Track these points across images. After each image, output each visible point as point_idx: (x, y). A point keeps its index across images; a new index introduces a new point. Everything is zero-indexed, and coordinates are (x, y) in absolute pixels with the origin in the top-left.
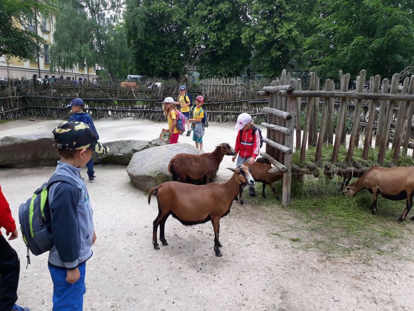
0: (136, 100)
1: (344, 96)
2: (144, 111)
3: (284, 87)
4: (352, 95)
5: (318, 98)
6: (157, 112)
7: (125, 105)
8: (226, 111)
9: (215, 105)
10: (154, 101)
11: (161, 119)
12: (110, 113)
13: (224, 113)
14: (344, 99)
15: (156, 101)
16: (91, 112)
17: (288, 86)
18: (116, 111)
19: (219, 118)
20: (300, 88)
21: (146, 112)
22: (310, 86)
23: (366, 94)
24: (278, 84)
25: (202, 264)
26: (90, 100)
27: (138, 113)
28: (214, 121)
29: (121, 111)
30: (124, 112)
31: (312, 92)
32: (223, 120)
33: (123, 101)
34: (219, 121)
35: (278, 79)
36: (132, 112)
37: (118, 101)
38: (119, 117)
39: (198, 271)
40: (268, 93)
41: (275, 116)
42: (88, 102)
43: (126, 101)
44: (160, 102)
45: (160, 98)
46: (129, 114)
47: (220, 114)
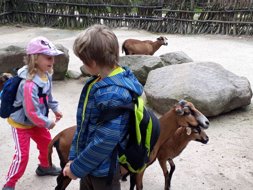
0: (132, 7)
2: (141, 20)
6: (155, 21)
7: (119, 12)
8: (242, 22)
9: (228, 13)
10: (153, 9)
11: (160, 30)
12: (102, 20)
13: (239, 24)
15: (155, 8)
16: (81, 20)
18: (109, 20)
19: (232, 30)
27: (134, 22)
28: (225, 34)
29: (114, 20)
30: (117, 20)
32: (237, 33)
33: (117, 7)
34: (232, 33)
36: (126, 20)
37: (112, 7)
38: (112, 27)
42: (79, 8)
43: (121, 7)
44: (159, 10)
45: (160, 5)
46: (123, 23)
47: (234, 26)
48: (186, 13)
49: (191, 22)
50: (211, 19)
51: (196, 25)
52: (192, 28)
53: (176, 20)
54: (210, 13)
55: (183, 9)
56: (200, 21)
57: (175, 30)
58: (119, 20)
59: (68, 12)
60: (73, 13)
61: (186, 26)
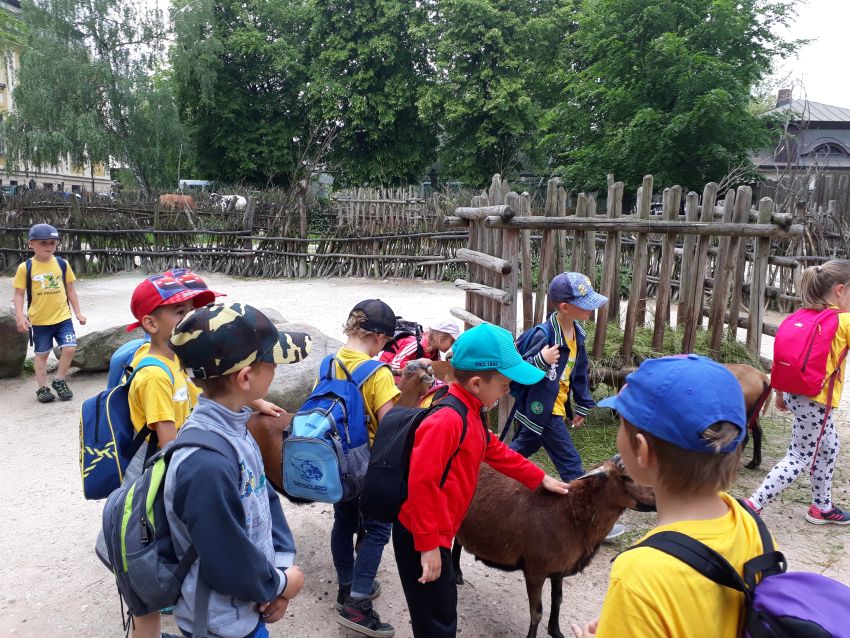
0: (195, 233)
1: (612, 228)
2: (213, 256)
3: (496, 208)
4: (629, 224)
5: (564, 231)
6: (240, 257)
7: (171, 242)
8: (387, 256)
9: (364, 242)
10: (234, 235)
11: (250, 272)
12: (137, 260)
13: (383, 259)
14: (613, 232)
15: (238, 235)
16: (95, 260)
17: (502, 208)
18: (152, 257)
19: (373, 270)
20: (529, 211)
21: (215, 258)
22: (547, 208)
23: (655, 222)
24: (484, 204)
25: (330, 582)
26: (95, 234)
27: (200, 259)
28: (362, 275)
29: (161, 256)
30: (168, 257)
31: (549, 218)
32: (381, 274)
33: (167, 234)
34: (373, 274)
35: (484, 192)
36: (185, 257)
37: (156, 235)
38: (157, 270)
39: (320, 599)
40: (465, 221)
41: (481, 267)
42: (89, 237)
43: (174, 234)
44: (246, 237)
45: (247, 229)
46: (180, 262)
47: (375, 262)
48: (293, 242)
49: (305, 257)
50: (338, 252)
51: (314, 262)
52: (307, 267)
53: (278, 255)
54: (334, 242)
55: (288, 236)
56: (320, 255)
57: (277, 272)
58: (171, 256)
59: (67, 246)
60: (79, 248)
61: (296, 265)
